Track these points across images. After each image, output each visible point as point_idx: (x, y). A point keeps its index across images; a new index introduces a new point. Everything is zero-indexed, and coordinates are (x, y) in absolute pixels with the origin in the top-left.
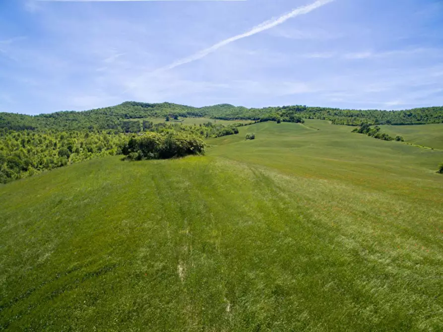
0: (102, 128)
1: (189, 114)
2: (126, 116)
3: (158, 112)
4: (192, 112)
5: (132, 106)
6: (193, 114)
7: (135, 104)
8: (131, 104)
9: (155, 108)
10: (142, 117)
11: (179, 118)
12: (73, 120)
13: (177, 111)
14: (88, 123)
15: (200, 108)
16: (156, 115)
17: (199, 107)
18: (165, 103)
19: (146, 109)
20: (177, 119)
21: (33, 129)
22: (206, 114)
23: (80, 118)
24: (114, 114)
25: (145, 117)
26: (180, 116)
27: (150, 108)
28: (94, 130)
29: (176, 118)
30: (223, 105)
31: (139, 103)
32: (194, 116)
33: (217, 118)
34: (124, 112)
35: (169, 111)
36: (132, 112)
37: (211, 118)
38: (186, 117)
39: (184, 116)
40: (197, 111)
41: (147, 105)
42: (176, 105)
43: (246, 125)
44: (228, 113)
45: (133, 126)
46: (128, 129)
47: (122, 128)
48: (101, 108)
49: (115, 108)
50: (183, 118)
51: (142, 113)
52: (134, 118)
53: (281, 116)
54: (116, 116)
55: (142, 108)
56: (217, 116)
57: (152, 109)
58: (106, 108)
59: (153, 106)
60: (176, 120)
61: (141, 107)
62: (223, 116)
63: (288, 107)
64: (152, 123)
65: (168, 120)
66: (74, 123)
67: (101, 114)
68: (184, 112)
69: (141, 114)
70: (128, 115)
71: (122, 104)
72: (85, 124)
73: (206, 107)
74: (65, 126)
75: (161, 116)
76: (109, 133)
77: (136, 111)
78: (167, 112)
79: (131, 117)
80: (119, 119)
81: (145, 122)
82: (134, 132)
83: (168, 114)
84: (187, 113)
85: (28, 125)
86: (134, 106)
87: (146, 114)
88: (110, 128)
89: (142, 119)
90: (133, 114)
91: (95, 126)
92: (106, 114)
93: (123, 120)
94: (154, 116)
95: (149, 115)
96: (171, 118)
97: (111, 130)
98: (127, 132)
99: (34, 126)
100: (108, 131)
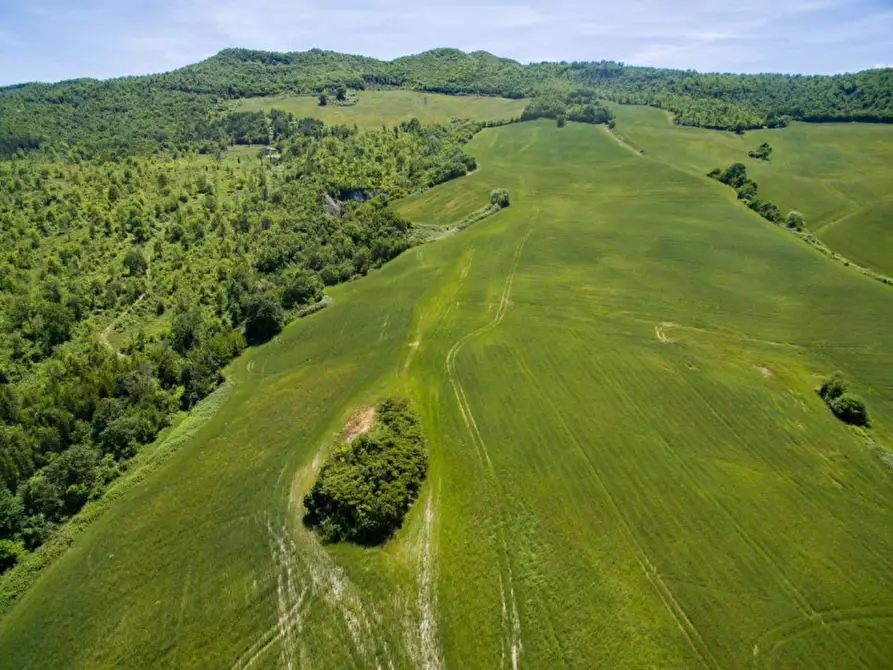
1: (367, 78)
2: (231, 91)
3: (301, 77)
4: (375, 75)
5: (240, 62)
6: (377, 80)
7: (246, 56)
8: (238, 57)
9: (292, 65)
10: (268, 94)
11: (349, 93)
12: (117, 110)
13: (342, 73)
14: (151, 121)
15: (392, 63)
16: (293, 87)
17: (389, 59)
18: (314, 50)
19: (271, 67)
20: (344, 99)
21: (31, 145)
22: (404, 80)
23: (132, 100)
24: (204, 88)
25: (272, 93)
26: (348, 86)
27: (280, 65)
28: (170, 144)
29: (340, 97)
30: (443, 53)
31: (254, 53)
32: (378, 85)
33: (430, 91)
34: (223, 81)
35: (322, 76)
36: (243, 78)
37: (416, 89)
38: (363, 89)
39: (357, 86)
40: (383, 71)
41: (274, 58)
42: (337, 54)
43: (491, 125)
44: (453, 75)
45: (251, 128)
46: (243, 134)
47: (229, 132)
48: (170, 70)
49: (203, 67)
50: (354, 91)
51: (265, 82)
52: (249, 97)
53: (568, 102)
54: (209, 92)
55: (262, 65)
56: (428, 85)
57: (284, 67)
58: (183, 72)
59: (286, 59)
60: (341, 102)
61: (260, 63)
62: (443, 83)
63: (583, 65)
64: (290, 117)
65: (323, 103)
66: (124, 119)
67: (174, 88)
68: (357, 75)
69: (262, 84)
70: (235, 88)
71: (216, 58)
72: (144, 122)
73: (404, 60)
74: (102, 129)
75: (307, 90)
76: (203, 152)
77: (252, 77)
78: (320, 80)
79: (242, 94)
80: (216, 101)
81: (275, 115)
82: (255, 142)
83: (323, 83)
84: (364, 77)
85: (19, 133)
86: (245, 60)
87: (275, 85)
88: (203, 137)
89: (267, 98)
90: (245, 85)
91: (170, 130)
92: (187, 90)
93: (226, 103)
94: (291, 89)
95: (281, 88)
96: (331, 97)
97: (207, 142)
98: (240, 142)
99: (35, 135)
100: (201, 147)
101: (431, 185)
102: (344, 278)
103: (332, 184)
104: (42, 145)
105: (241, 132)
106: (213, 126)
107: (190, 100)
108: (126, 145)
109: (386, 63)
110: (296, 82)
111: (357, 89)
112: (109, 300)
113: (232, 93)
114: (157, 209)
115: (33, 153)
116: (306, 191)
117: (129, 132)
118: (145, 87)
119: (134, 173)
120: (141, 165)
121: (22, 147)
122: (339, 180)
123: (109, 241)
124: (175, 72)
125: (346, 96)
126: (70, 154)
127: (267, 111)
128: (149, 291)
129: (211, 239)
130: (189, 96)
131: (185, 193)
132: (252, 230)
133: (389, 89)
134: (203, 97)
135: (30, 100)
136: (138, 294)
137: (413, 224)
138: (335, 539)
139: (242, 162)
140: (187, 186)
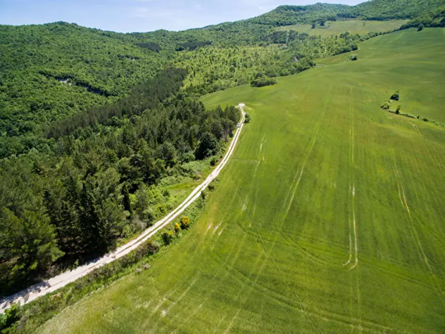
0: (256, 40)
2: (278, 23)
3: (308, 16)
4: (344, 13)
5: (285, 11)
6: (344, 16)
7: (288, 8)
8: (284, 9)
9: (307, 11)
10: (292, 24)
11: (326, 24)
12: (235, 32)
13: (327, 14)
14: (246, 35)
15: (355, 7)
16: (304, 21)
19: (297, 13)
21: (209, 43)
22: (358, 15)
24: (268, 22)
25: (294, 24)
26: (329, 20)
27: (302, 12)
28: (250, 43)
29: (322, 24)
31: (291, 7)
32: (344, 18)
33: (369, 19)
34: (276, 20)
35: (319, 14)
36: (284, 18)
37: (363, 19)
38: (335, 20)
39: (333, 19)
40: (349, 11)
41: (299, 8)
42: (328, 5)
44: (388, 9)
45: (280, 37)
46: (277, 39)
47: (272, 38)
48: (256, 16)
49: (269, 14)
51: (293, 19)
52: (284, 25)
54: (269, 24)
55: (294, 12)
56: (370, 16)
58: (261, 17)
59: (304, 8)
60: (324, 27)
61: (292, 11)
62: (379, 15)
64: (297, 32)
65: (313, 27)
66: (237, 34)
67: (256, 23)
68: (334, 14)
69: (291, 20)
70: (279, 22)
71: (276, 10)
72: (244, 36)
74: (230, 38)
75: (309, 22)
76: (260, 45)
77: (287, 17)
78: (316, 17)
79: (282, 24)
80: (270, 28)
81: (292, 32)
82: (280, 43)
83: (317, 18)
84: (338, 15)
85: (207, 40)
86: (286, 10)
87: (296, 20)
88: (262, 40)
89: (291, 26)
90: (283, 20)
91: (251, 38)
92: (261, 23)
93: (274, 28)
94: (302, 22)
95: (298, 21)
96: (318, 25)
97: (262, 42)
98: (275, 43)
99: (210, 41)
100: (260, 44)
101: (334, 55)
102: (286, 75)
103: (298, 54)
104: (212, 44)
105: (276, 39)
106: (267, 36)
107: (261, 27)
108: (236, 43)
109: (352, 7)
110: (305, 19)
111: (332, 21)
112: (224, 77)
113: (278, 24)
114: (241, 60)
115: (209, 45)
116: (289, 56)
117: (238, 39)
118: (246, 23)
119: (237, 50)
120: (239, 48)
121: (207, 44)
122: (302, 53)
123: (227, 66)
124: (258, 17)
125: (325, 24)
126: (219, 46)
127: (288, 31)
128: (234, 76)
129: (254, 67)
130: (261, 25)
131: (251, 56)
132: (267, 65)
133: (349, 20)
134: (266, 26)
135: (211, 30)
136: (231, 77)
137: (316, 65)
138: (253, 86)
139: (273, 48)
140: (252, 54)
